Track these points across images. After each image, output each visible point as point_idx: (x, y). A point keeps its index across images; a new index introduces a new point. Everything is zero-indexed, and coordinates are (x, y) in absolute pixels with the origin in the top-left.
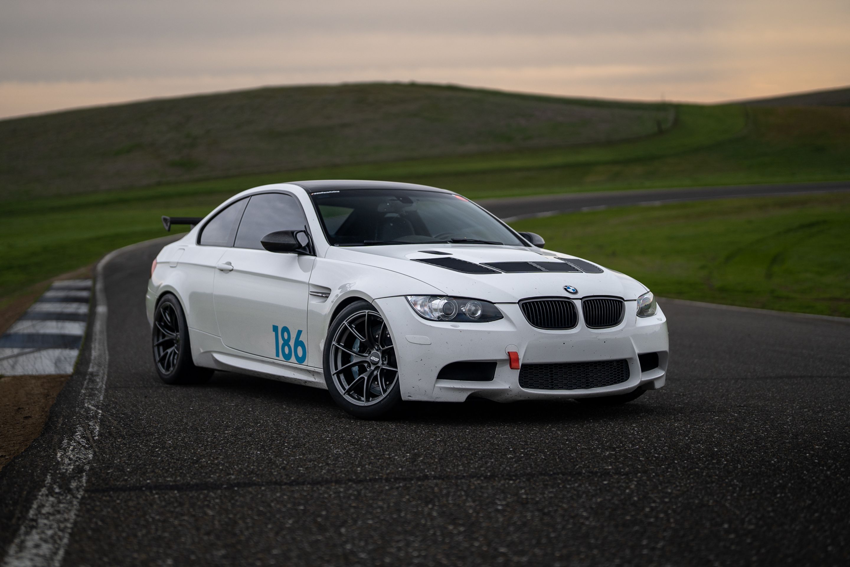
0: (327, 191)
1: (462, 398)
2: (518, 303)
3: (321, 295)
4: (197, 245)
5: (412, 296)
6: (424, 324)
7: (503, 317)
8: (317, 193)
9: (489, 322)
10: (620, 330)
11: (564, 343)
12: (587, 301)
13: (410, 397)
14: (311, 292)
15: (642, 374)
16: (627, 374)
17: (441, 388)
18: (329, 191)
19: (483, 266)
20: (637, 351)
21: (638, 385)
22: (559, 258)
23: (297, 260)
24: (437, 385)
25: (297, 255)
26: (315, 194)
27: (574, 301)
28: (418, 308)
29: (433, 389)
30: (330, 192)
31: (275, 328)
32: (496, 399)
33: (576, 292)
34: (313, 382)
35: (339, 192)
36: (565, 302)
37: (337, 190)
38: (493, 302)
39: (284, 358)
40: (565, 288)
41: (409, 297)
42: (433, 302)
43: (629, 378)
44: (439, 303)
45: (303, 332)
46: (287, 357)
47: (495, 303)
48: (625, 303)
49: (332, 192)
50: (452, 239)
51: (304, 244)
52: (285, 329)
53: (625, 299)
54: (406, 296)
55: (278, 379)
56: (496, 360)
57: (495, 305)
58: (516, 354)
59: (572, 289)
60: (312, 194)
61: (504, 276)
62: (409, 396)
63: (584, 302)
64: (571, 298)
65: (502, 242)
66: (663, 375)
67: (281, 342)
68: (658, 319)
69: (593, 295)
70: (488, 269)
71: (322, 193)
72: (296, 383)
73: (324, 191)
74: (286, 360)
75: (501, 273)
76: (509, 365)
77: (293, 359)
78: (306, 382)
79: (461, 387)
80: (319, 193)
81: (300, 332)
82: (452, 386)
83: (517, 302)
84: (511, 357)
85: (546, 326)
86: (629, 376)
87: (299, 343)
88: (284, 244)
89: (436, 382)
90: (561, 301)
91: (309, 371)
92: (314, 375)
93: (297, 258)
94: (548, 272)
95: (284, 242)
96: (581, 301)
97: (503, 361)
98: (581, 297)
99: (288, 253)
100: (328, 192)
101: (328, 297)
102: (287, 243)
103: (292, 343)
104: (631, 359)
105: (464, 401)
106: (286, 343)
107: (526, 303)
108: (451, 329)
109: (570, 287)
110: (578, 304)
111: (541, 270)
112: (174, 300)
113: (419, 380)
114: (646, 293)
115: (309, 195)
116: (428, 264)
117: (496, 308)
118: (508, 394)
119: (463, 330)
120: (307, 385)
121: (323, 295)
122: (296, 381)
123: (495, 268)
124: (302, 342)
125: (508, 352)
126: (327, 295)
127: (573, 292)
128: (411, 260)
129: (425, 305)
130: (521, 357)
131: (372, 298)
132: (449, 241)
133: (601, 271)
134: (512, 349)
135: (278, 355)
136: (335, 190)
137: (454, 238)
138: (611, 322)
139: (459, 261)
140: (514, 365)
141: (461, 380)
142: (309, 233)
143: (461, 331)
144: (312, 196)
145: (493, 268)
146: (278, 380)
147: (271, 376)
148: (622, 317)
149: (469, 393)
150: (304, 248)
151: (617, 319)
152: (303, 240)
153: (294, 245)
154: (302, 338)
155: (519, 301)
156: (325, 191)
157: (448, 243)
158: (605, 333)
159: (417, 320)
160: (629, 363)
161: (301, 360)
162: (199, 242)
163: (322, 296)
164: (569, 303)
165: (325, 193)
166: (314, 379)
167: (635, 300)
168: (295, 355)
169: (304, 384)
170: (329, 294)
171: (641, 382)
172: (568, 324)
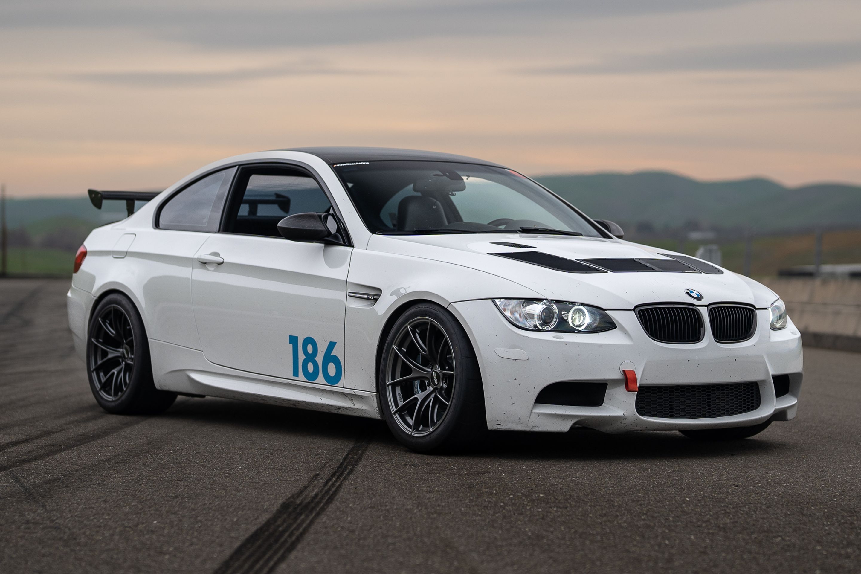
0: (353, 162)
1: (565, 427)
2: (634, 310)
3: (366, 296)
4: (154, 228)
5: (502, 300)
6: (519, 334)
7: (615, 327)
8: (341, 165)
9: (599, 333)
10: (753, 345)
11: (689, 361)
12: (714, 308)
13: (499, 426)
14: (349, 293)
15: (776, 401)
16: (757, 401)
17: (539, 415)
18: (355, 162)
19: (582, 263)
20: (772, 372)
21: (772, 413)
22: (663, 254)
23: (323, 251)
24: (534, 411)
25: (323, 245)
26: (338, 165)
27: (699, 308)
28: (508, 314)
29: (529, 416)
30: (357, 163)
31: (293, 340)
32: (604, 429)
33: (700, 298)
34: (351, 408)
35: (368, 163)
36: (689, 309)
37: (366, 162)
38: (604, 308)
39: (306, 378)
40: (687, 293)
41: (497, 301)
42: (528, 307)
43: (759, 406)
44: (537, 309)
45: (337, 344)
46: (311, 377)
47: (606, 310)
48: (757, 311)
49: (360, 163)
50: (521, 228)
51: (333, 230)
52: (309, 341)
53: (757, 307)
54: (493, 299)
55: (294, 405)
56: (607, 380)
57: (605, 311)
58: (633, 372)
59: (696, 294)
60: (335, 166)
61: (610, 276)
62: (497, 424)
63: (711, 310)
64: (696, 304)
65: (581, 233)
66: (796, 403)
67: (302, 357)
68: (792, 333)
69: (720, 301)
70: (589, 267)
71: (347, 164)
72: (322, 410)
73: (349, 163)
74: (308, 380)
75: (607, 272)
76: (624, 386)
77: (321, 379)
78: (339, 408)
79: (564, 413)
80: (343, 165)
81: (332, 345)
82: (553, 412)
83: (633, 308)
84: (628, 376)
85: (667, 339)
86: (760, 403)
87: (329, 358)
88: (310, 230)
89: (534, 407)
90: (684, 308)
91: (345, 395)
92: (352, 400)
93: (324, 248)
94: (662, 272)
95: (310, 229)
96: (706, 308)
97: (615, 383)
98: (707, 304)
99: (313, 242)
100: (355, 164)
101: (376, 300)
102: (314, 230)
103: (319, 359)
104: (763, 381)
105: (568, 430)
106: (311, 358)
107: (642, 310)
108: (551, 341)
109: (693, 291)
110: (704, 313)
111: (653, 269)
112: (125, 302)
113: (512, 404)
114: (776, 301)
115: (331, 166)
116: (512, 259)
117: (607, 315)
118: (621, 423)
119: (569, 342)
120: (340, 412)
121: (370, 298)
122: (323, 408)
123: (597, 266)
124: (335, 357)
125: (624, 371)
126: (376, 297)
127: (696, 296)
128: (488, 254)
129: (516, 311)
130: (639, 377)
131: (448, 301)
132: (519, 231)
133: (720, 272)
134: (628, 367)
135: (296, 374)
136: (364, 162)
137: (523, 226)
138: (742, 335)
139: (549, 256)
140: (630, 386)
141: (563, 405)
142: (339, 215)
143: (566, 344)
144: (334, 168)
145: (594, 266)
146: (294, 407)
147: (284, 401)
148: (754, 329)
149: (574, 421)
150: (335, 236)
151: (748, 332)
152: (332, 226)
153: (321, 231)
154: (336, 352)
155: (636, 307)
156: (351, 163)
157: (518, 233)
158: (736, 348)
159: (510, 329)
160: (759, 386)
161: (333, 380)
162: (157, 225)
163: (368, 299)
164: (694, 310)
165: (350, 164)
166: (353, 404)
167: (766, 309)
168: (323, 374)
169: (335, 412)
170: (380, 296)
171: (776, 410)
172: (692, 337)
